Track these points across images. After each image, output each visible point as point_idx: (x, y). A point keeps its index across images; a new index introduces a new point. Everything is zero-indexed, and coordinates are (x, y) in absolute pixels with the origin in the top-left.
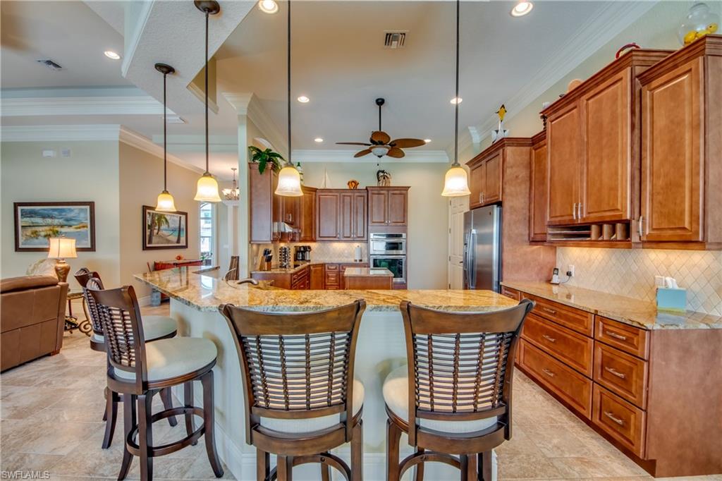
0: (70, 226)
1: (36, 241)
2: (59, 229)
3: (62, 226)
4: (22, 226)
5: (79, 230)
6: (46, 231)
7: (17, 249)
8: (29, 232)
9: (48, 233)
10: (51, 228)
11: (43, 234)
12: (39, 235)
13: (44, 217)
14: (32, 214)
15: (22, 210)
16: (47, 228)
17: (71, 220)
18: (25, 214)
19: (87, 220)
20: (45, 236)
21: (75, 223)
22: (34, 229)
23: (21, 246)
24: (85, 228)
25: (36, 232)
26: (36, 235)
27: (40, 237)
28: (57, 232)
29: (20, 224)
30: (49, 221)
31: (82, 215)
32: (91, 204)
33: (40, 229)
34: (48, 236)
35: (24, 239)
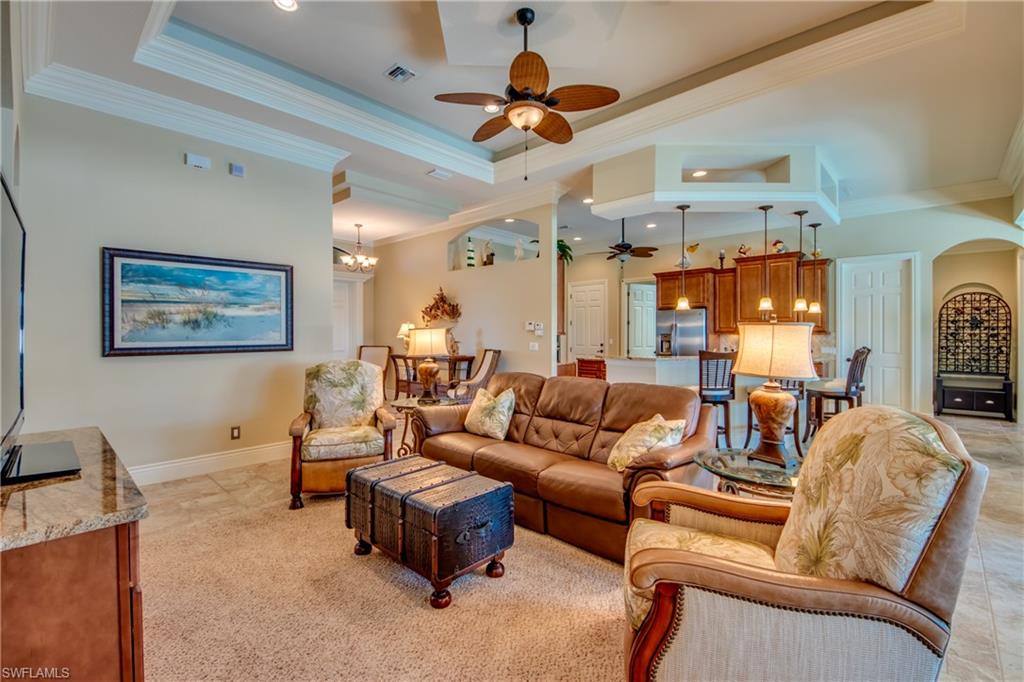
0: (246, 305)
1: (160, 332)
2: (220, 310)
3: (227, 305)
4: (123, 301)
5: (261, 313)
7: (109, 350)
8: (142, 312)
9: (193, 316)
10: (201, 307)
11: (178, 318)
13: (182, 283)
14: (150, 276)
15: (123, 266)
16: (189, 307)
17: (246, 294)
18: (129, 275)
19: (280, 296)
20: (186, 323)
21: (257, 300)
22: (155, 308)
23: (118, 344)
24: (276, 311)
25: (160, 314)
27: (171, 325)
28: (215, 316)
29: (118, 296)
30: (198, 293)
31: (269, 287)
32: (288, 269)
33: (173, 308)
34: (195, 324)
35: (129, 328)
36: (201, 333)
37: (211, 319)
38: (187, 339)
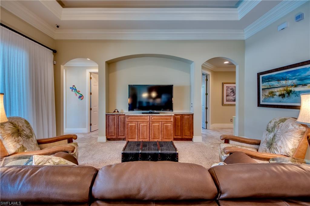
0: (305, 85)
1: (272, 99)
2: (293, 89)
3: (296, 86)
4: (262, 89)
6: (281, 91)
7: (259, 105)
8: (267, 93)
9: (283, 92)
10: (285, 88)
11: (278, 94)
12: (275, 95)
13: (279, 80)
15: (262, 77)
16: (281, 89)
20: (280, 95)
22: (271, 90)
23: (261, 103)
25: (272, 92)
26: (272, 94)
27: (275, 96)
28: (291, 91)
29: (261, 88)
30: (283, 82)
33: (276, 90)
34: (283, 96)
35: (264, 98)
36: (285, 99)
37: (289, 93)
38: (280, 102)
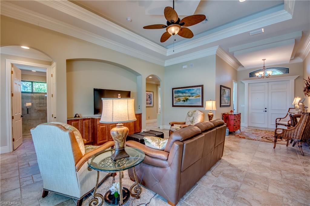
0: (193, 96)
1: (179, 103)
2: (188, 98)
3: (189, 96)
5: (196, 98)
6: (183, 98)
7: (173, 106)
8: (177, 99)
9: (184, 99)
11: (182, 100)
12: (180, 100)
13: (182, 93)
14: (178, 92)
15: (175, 91)
16: (184, 97)
17: (193, 94)
19: (200, 93)
20: (183, 101)
21: (195, 95)
22: (179, 98)
23: (174, 105)
24: (199, 97)
26: (179, 100)
27: (181, 101)
28: (188, 99)
29: (174, 96)
30: (185, 94)
31: (198, 91)
32: (202, 86)
33: (181, 98)
34: (184, 101)
35: (175, 102)
36: (185, 103)
37: (187, 100)
38: (183, 104)
